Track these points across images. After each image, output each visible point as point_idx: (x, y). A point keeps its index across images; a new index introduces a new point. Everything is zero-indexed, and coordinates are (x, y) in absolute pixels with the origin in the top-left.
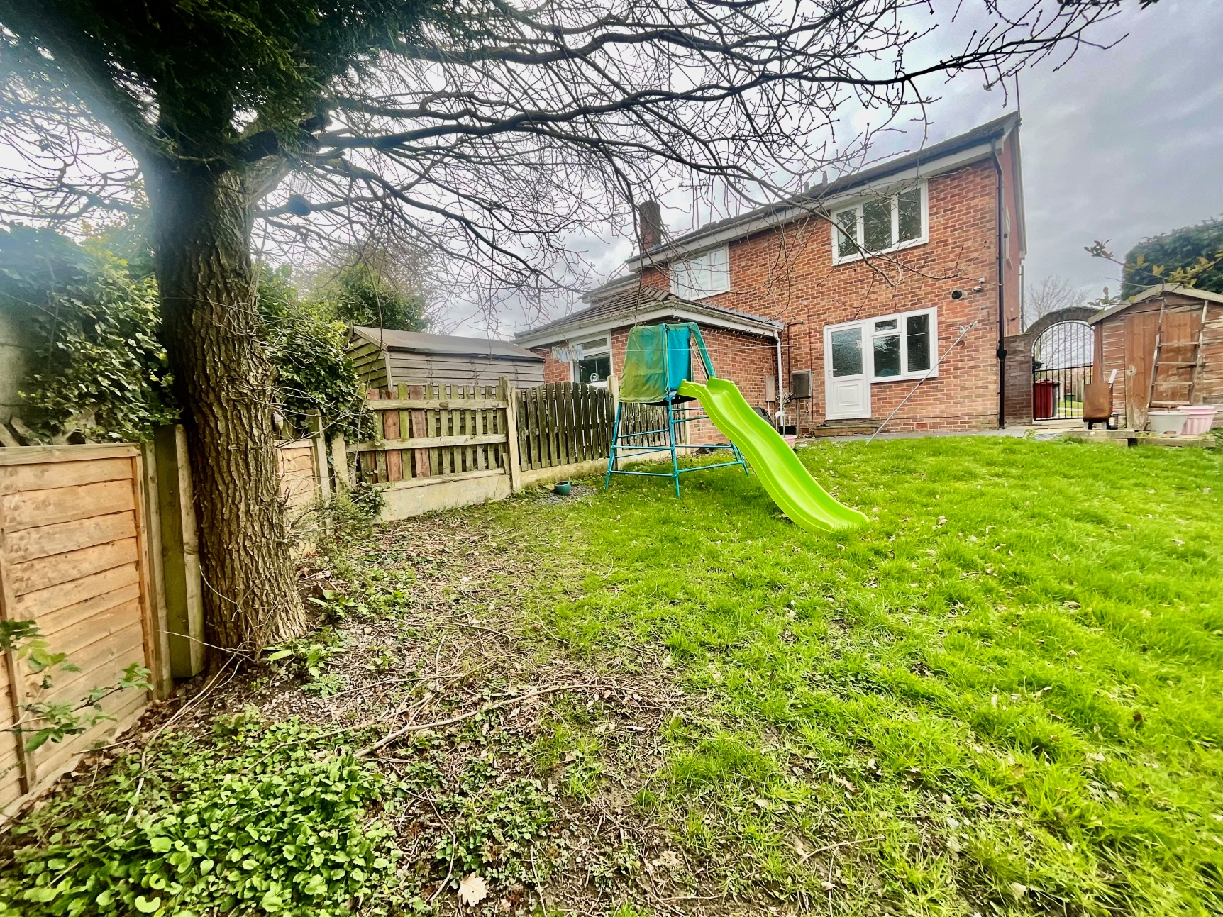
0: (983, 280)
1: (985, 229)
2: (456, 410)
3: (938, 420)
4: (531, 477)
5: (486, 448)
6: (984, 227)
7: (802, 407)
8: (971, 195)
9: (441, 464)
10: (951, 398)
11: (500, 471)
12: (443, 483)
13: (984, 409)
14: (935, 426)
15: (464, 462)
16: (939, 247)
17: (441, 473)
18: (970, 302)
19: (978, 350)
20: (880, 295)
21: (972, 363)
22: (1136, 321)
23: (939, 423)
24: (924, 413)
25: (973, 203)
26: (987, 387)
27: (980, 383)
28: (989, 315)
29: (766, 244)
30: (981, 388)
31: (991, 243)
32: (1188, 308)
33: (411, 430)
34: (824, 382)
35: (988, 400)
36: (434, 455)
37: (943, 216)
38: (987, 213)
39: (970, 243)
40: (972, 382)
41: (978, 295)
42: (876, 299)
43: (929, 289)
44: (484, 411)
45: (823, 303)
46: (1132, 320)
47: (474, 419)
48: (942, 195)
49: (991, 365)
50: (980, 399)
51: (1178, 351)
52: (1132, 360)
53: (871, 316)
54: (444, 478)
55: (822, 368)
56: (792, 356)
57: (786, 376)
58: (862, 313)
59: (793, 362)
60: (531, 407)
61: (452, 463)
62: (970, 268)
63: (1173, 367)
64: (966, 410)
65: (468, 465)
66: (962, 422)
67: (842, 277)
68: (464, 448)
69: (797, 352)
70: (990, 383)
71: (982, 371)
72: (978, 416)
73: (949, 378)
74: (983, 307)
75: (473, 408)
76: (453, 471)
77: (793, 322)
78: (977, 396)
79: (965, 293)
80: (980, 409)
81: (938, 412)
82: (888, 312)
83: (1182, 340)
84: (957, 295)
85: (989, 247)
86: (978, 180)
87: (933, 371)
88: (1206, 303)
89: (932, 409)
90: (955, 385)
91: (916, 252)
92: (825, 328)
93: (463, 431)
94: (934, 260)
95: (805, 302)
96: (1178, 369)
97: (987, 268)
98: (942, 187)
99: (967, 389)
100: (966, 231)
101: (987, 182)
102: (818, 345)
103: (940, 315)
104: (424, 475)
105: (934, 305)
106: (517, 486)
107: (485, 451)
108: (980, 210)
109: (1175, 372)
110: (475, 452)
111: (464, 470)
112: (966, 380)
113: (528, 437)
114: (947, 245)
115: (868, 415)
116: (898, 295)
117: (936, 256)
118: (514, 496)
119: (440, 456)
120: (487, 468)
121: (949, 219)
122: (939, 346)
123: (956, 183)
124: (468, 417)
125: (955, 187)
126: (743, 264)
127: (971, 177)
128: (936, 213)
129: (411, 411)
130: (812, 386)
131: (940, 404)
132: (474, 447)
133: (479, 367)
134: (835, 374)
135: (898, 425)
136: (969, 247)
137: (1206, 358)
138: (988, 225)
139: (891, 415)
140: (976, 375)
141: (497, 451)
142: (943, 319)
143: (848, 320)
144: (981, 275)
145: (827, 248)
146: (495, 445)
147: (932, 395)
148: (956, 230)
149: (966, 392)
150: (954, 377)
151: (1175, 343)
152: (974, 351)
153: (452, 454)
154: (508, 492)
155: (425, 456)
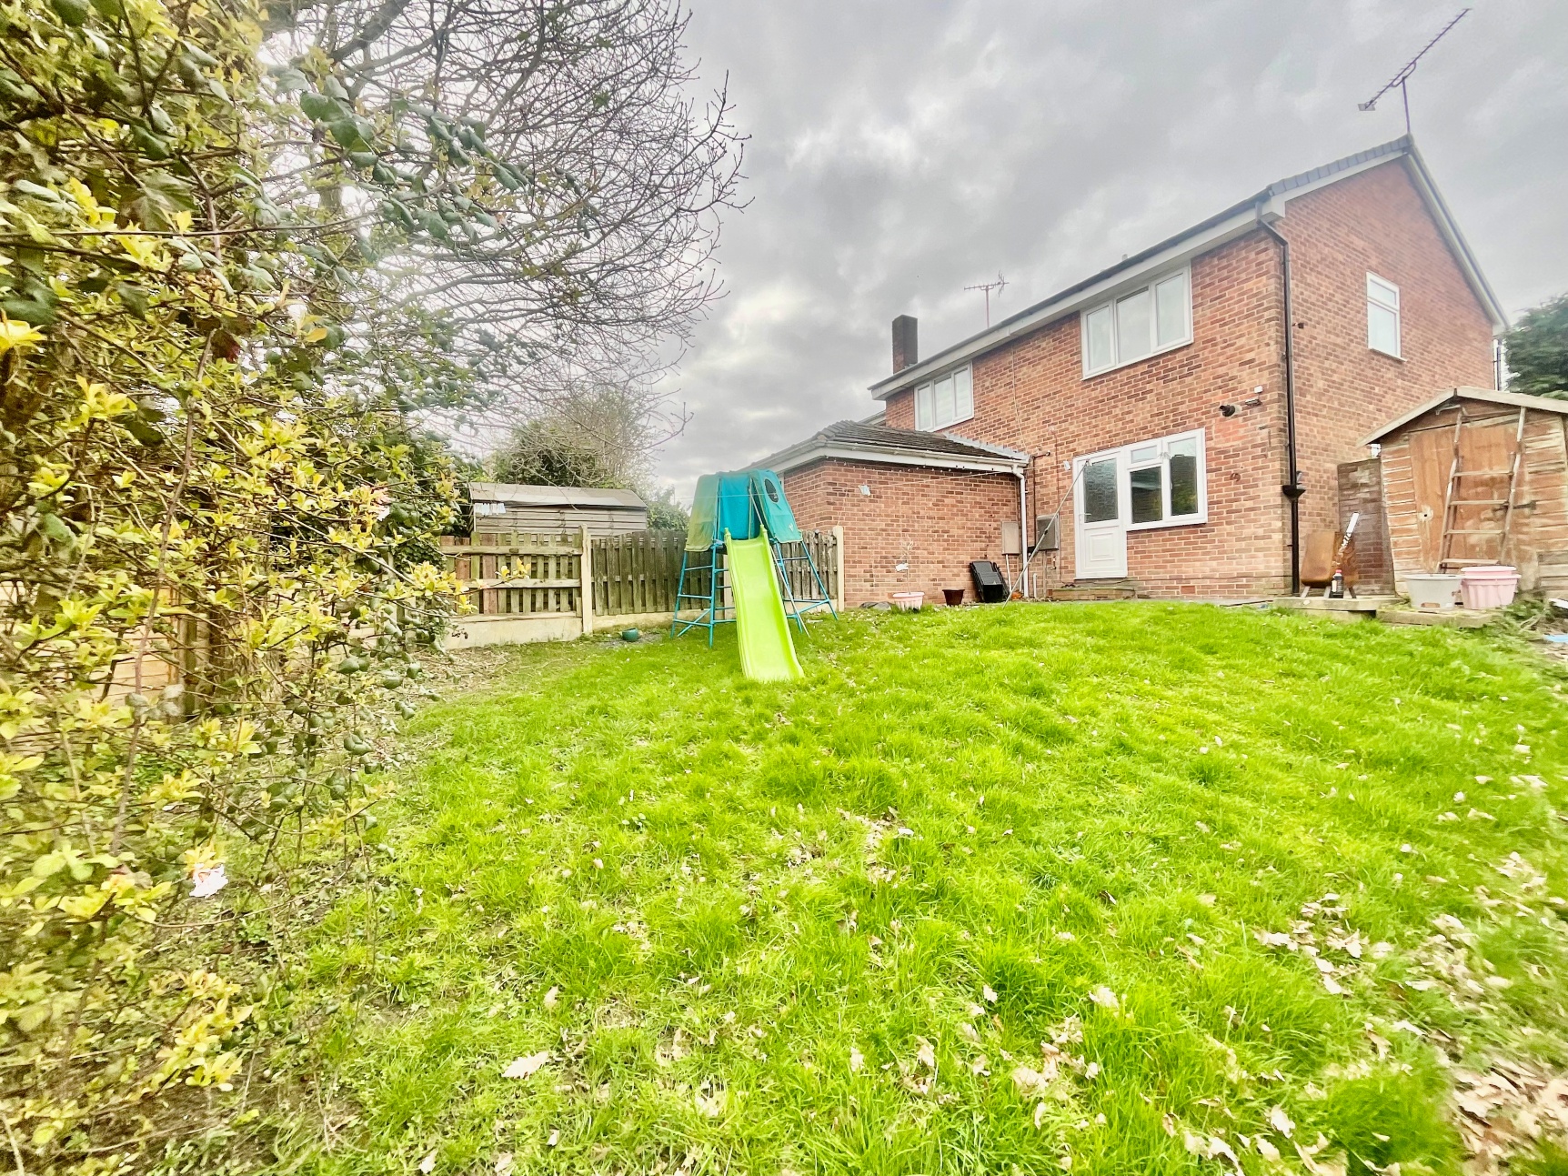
0: (1259, 389)
1: (1263, 320)
2: (528, 555)
3: (1208, 582)
4: (607, 622)
5: (558, 591)
6: (1261, 317)
7: (1049, 562)
8: (1243, 276)
9: (509, 604)
10: (1225, 552)
11: (572, 614)
12: (508, 620)
13: (1267, 567)
14: (1206, 590)
15: (533, 604)
16: (1205, 348)
17: (509, 611)
18: (1245, 420)
19: (1257, 486)
20: (1138, 415)
21: (1250, 504)
22: (1426, 443)
23: (1209, 587)
24: (1191, 573)
25: (1246, 286)
26: (1270, 537)
27: (1260, 532)
28: (1270, 437)
29: (1011, 358)
30: (1263, 538)
31: (1270, 338)
32: (1501, 420)
33: (481, 572)
34: (1072, 530)
35: (1271, 556)
36: (503, 595)
37: (1210, 307)
38: (1264, 298)
39: (1243, 341)
40: (1250, 530)
41: (1256, 409)
42: (1132, 421)
43: (1195, 405)
44: (558, 557)
45: (1072, 428)
46: (1419, 440)
47: (546, 565)
48: (1208, 280)
49: (1276, 507)
50: (1260, 554)
51: (1492, 483)
52: (1425, 498)
53: (1126, 443)
54: (511, 616)
55: (1072, 512)
56: (1038, 496)
57: (1031, 523)
58: (1116, 440)
59: (1038, 504)
60: (612, 555)
61: (521, 604)
62: (1244, 374)
63: (1485, 508)
64: (1244, 569)
65: (538, 605)
66: (1236, 584)
67: (1093, 394)
68: (534, 590)
69: (1043, 491)
70: (1273, 531)
71: (1262, 514)
72: (1259, 578)
73: (1221, 524)
74: (1262, 427)
75: (546, 553)
76: (521, 611)
77: (1039, 453)
78: (1257, 550)
79: (1239, 409)
80: (1261, 568)
81: (1208, 573)
82: (1146, 436)
83: (1495, 468)
84: (1228, 411)
85: (1268, 345)
86: (1252, 256)
87: (1200, 516)
88: (1523, 411)
89: (1200, 567)
90: (1228, 534)
91: (1179, 356)
92: (1075, 460)
93: (534, 574)
94: (1199, 366)
95: (1053, 428)
96: (1495, 510)
97: (1266, 372)
98: (1207, 270)
99: (1244, 539)
100: (1238, 325)
101: (1263, 257)
102: (1066, 482)
103: (1209, 439)
104: (491, 612)
105: (1201, 425)
106: (588, 630)
107: (558, 595)
108: (1256, 295)
109: (1490, 514)
110: (546, 596)
111: (533, 610)
112: (1242, 527)
113: (606, 583)
114: (1215, 345)
115: (1124, 574)
116: (1158, 415)
117: (1203, 360)
118: (583, 638)
119: (509, 597)
120: (558, 610)
121: (1218, 310)
122: (1208, 481)
123: (1225, 262)
124: (541, 563)
125: (1224, 268)
126: (987, 384)
127: (1243, 254)
128: (1201, 304)
129: (481, 555)
130: (1060, 533)
131: (1211, 559)
132: (545, 590)
133: (567, 517)
134: (1089, 520)
135: (1159, 588)
136: (1242, 347)
137: (1536, 493)
138: (1267, 315)
139: (1153, 574)
140: (1254, 521)
141: (570, 595)
142: (1212, 444)
143: (1100, 449)
144: (1257, 382)
145: (1076, 358)
146: (569, 590)
147: (1200, 548)
148: (1225, 324)
149: (1243, 544)
150: (1228, 523)
151: (1487, 473)
152: (1252, 487)
153: (521, 596)
154: (579, 634)
155: (494, 595)
